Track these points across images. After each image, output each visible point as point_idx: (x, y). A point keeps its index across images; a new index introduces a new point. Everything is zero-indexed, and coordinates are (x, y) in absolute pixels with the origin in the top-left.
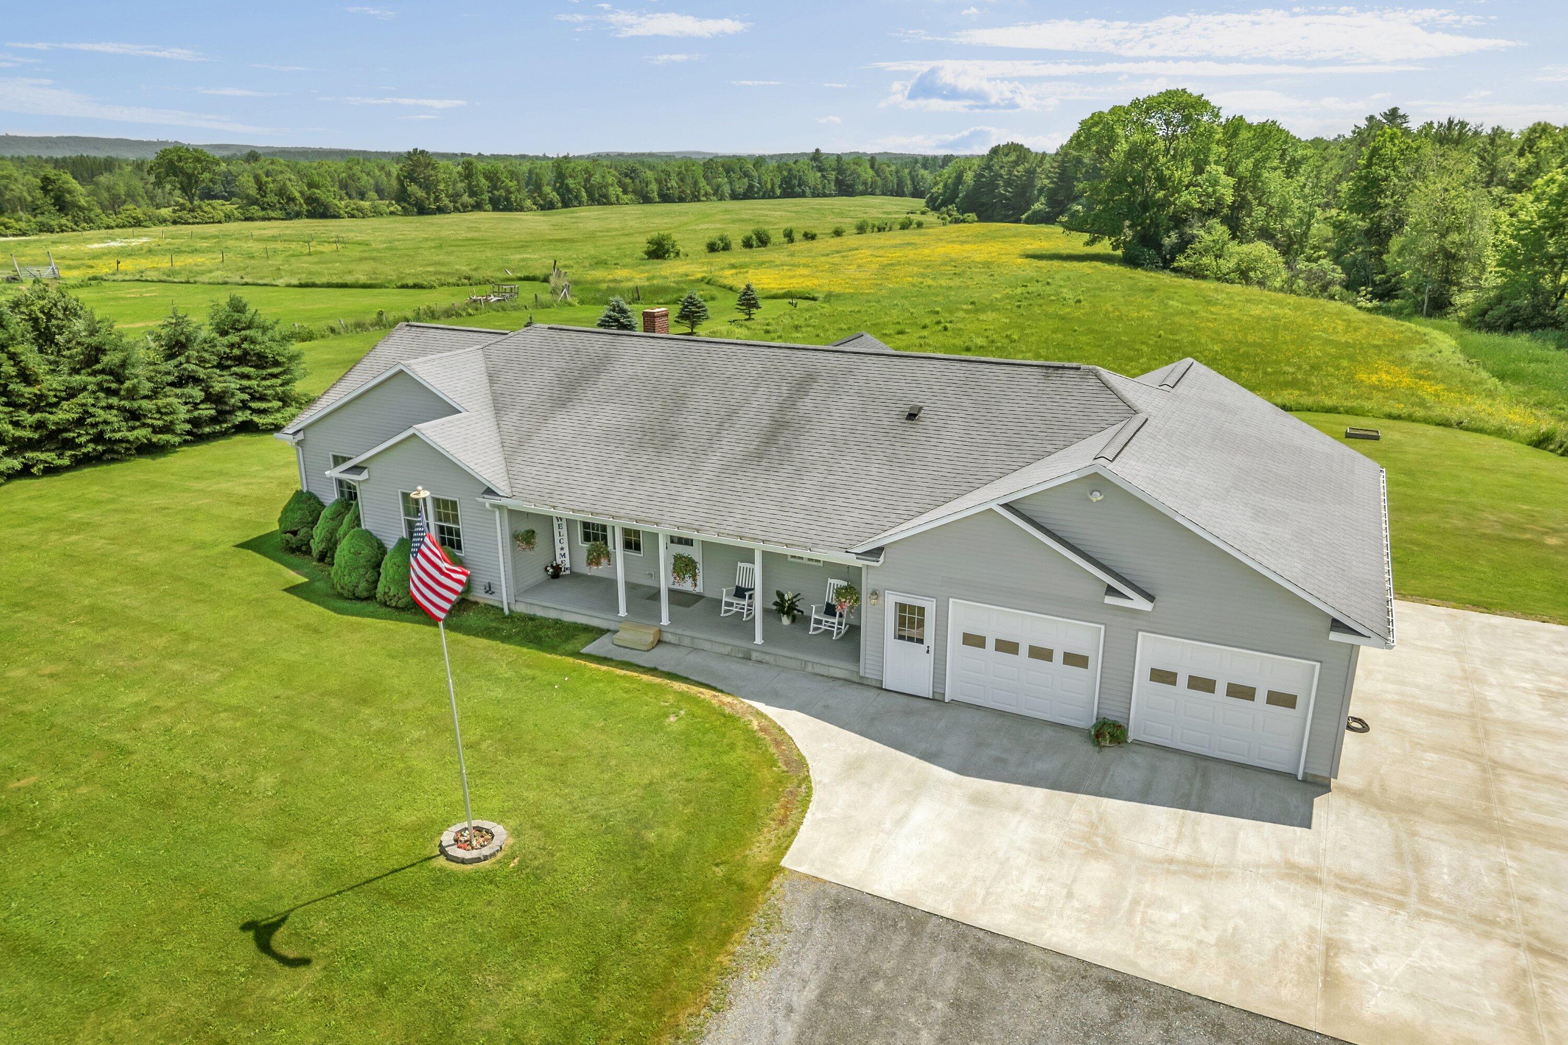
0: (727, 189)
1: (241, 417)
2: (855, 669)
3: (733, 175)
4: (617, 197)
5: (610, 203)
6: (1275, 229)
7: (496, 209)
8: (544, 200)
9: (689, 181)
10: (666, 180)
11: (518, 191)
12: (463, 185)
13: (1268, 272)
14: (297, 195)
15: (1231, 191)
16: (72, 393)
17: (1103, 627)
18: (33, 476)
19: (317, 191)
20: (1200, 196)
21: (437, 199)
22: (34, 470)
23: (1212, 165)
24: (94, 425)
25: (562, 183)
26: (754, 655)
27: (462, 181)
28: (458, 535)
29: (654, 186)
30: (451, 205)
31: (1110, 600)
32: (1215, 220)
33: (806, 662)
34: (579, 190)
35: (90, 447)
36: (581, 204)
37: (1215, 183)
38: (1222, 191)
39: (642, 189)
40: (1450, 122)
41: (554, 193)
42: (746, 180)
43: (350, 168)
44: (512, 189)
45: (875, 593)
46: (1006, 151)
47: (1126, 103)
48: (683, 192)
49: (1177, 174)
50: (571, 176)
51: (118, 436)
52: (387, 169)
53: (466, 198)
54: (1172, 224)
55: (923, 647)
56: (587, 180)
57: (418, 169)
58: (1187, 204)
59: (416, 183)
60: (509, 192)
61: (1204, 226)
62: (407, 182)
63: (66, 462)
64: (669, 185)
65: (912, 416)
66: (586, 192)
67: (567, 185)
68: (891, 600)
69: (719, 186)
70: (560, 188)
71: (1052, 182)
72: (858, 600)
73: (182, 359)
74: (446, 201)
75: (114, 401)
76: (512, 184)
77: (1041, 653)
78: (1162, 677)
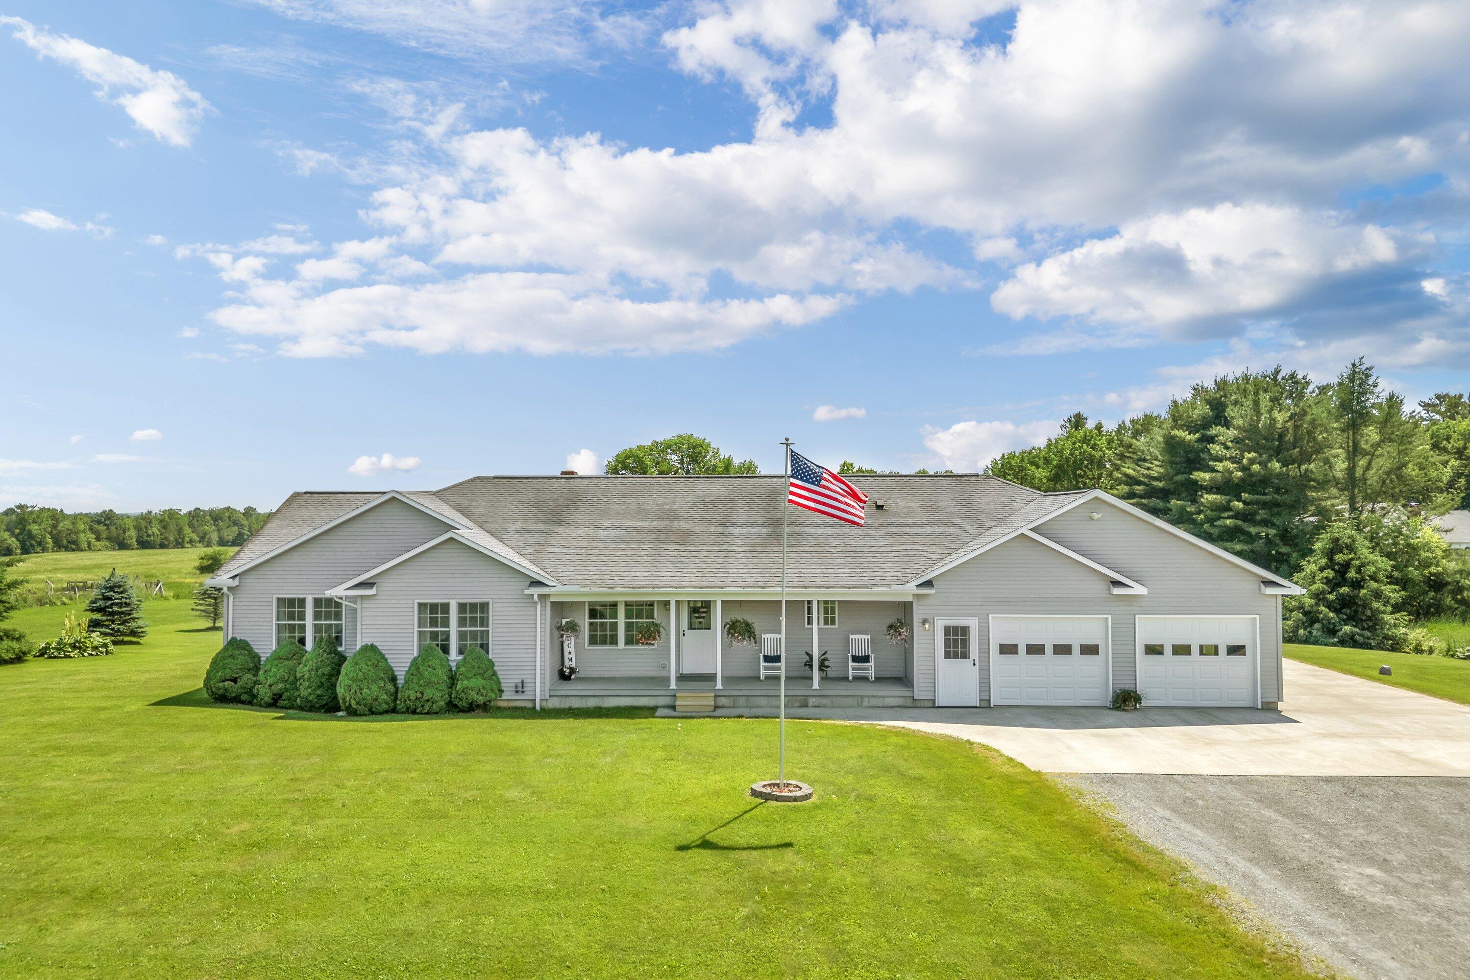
0: (215, 537)
2: (909, 694)
3: (221, 523)
4: (89, 544)
5: (79, 549)
9: (173, 528)
10: (146, 528)
17: (1109, 617)
25: (23, 530)
26: (811, 701)
28: (486, 638)
29: (133, 533)
31: (1117, 591)
33: (862, 697)
34: (44, 537)
36: (45, 550)
39: (118, 535)
41: (13, 539)
42: (236, 528)
45: (926, 621)
48: (166, 539)
50: (34, 522)
55: (968, 662)
56: (54, 526)
64: (150, 532)
65: (880, 508)
66: (52, 538)
67: (30, 531)
68: (940, 624)
69: (205, 533)
70: (20, 534)
77: (1063, 650)
78: (1153, 650)
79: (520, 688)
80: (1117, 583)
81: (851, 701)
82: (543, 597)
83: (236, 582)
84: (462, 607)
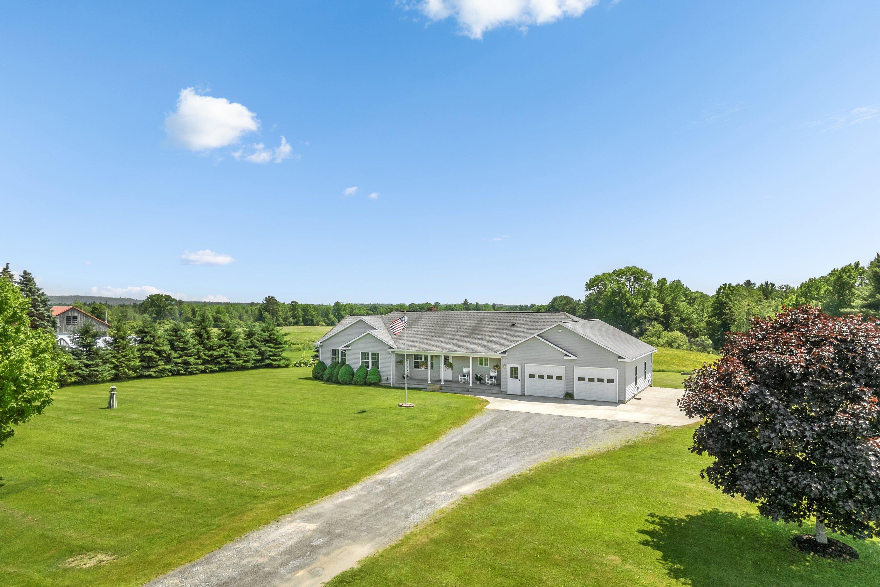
1: (268, 361)
2: (499, 389)
6: (686, 328)
7: (305, 324)
8: (330, 321)
11: (318, 316)
12: (291, 313)
13: (681, 344)
14: (210, 317)
15: (662, 310)
16: (221, 346)
17: (565, 367)
18: (207, 373)
19: (220, 315)
20: (647, 312)
21: (277, 320)
22: (207, 371)
23: (652, 299)
24: (227, 357)
26: (470, 390)
27: (290, 311)
28: (379, 364)
30: (284, 323)
31: (566, 358)
32: (655, 322)
33: (485, 390)
35: (224, 365)
37: (653, 305)
38: (658, 309)
40: (767, 283)
43: (227, 308)
44: (315, 315)
45: (505, 365)
46: (561, 299)
47: (611, 272)
49: (635, 301)
51: (233, 362)
52: (246, 309)
53: (291, 320)
54: (635, 323)
55: (518, 380)
57: (269, 306)
58: (641, 315)
59: (268, 312)
60: (313, 317)
61: (651, 325)
62: (263, 312)
63: (217, 369)
65: (513, 325)
67: (341, 314)
68: (509, 367)
70: (338, 315)
71: (585, 313)
72: (500, 368)
73: (252, 339)
74: (281, 321)
75: (233, 350)
76: (314, 313)
77: (550, 377)
78: (581, 379)
79: (387, 380)
80: (566, 355)
81: (481, 391)
82: (393, 352)
83: (322, 344)
84: (372, 354)
